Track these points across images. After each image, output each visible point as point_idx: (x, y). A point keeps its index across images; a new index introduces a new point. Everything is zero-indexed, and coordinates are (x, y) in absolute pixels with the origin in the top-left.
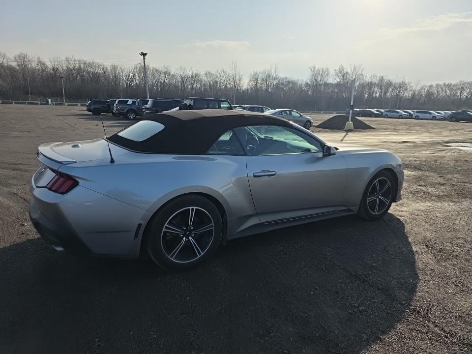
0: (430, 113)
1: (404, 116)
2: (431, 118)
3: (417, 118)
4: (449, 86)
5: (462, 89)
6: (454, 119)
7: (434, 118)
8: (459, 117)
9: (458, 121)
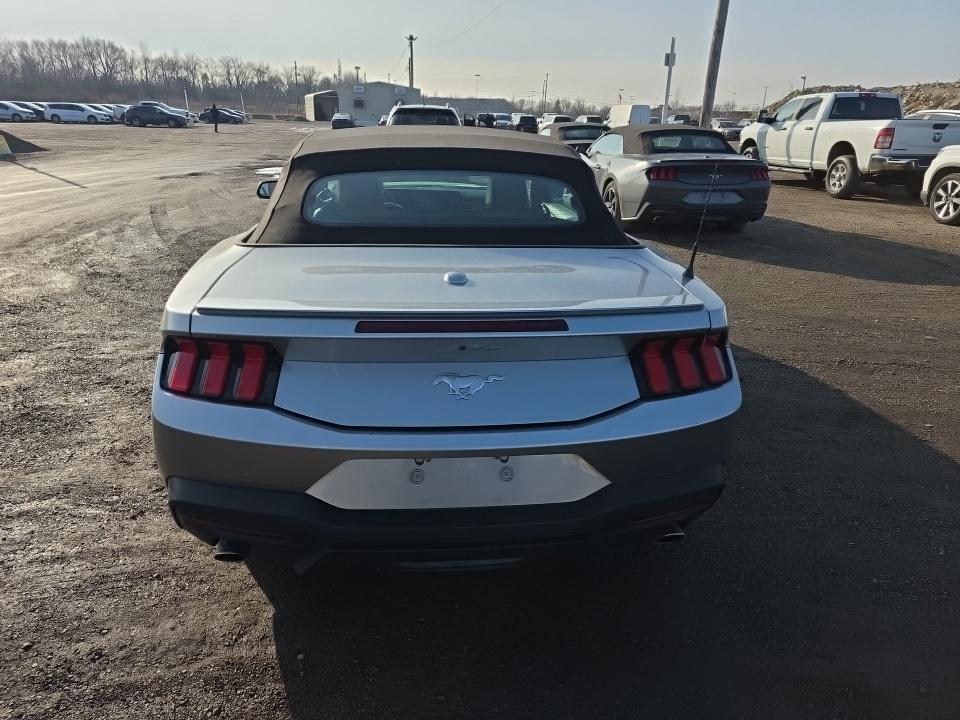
0: (82, 110)
1: (24, 116)
2: (86, 120)
3: (55, 119)
4: (62, 46)
5: (91, 56)
6: (136, 122)
7: (92, 120)
8: (144, 116)
9: (143, 124)
